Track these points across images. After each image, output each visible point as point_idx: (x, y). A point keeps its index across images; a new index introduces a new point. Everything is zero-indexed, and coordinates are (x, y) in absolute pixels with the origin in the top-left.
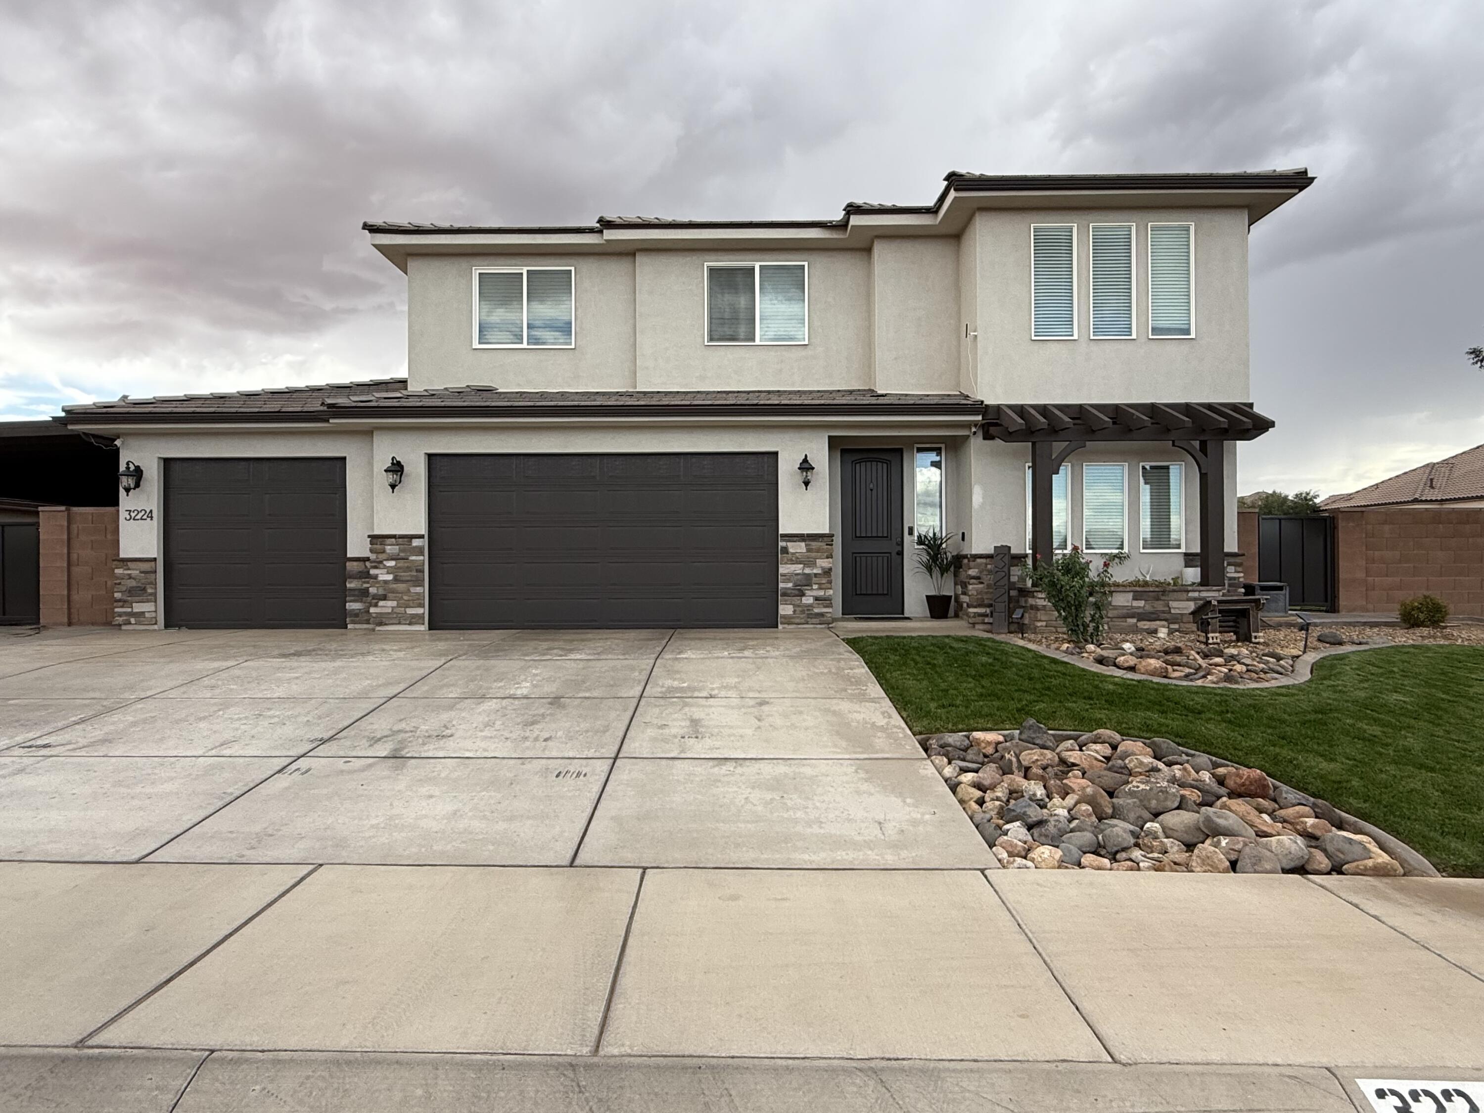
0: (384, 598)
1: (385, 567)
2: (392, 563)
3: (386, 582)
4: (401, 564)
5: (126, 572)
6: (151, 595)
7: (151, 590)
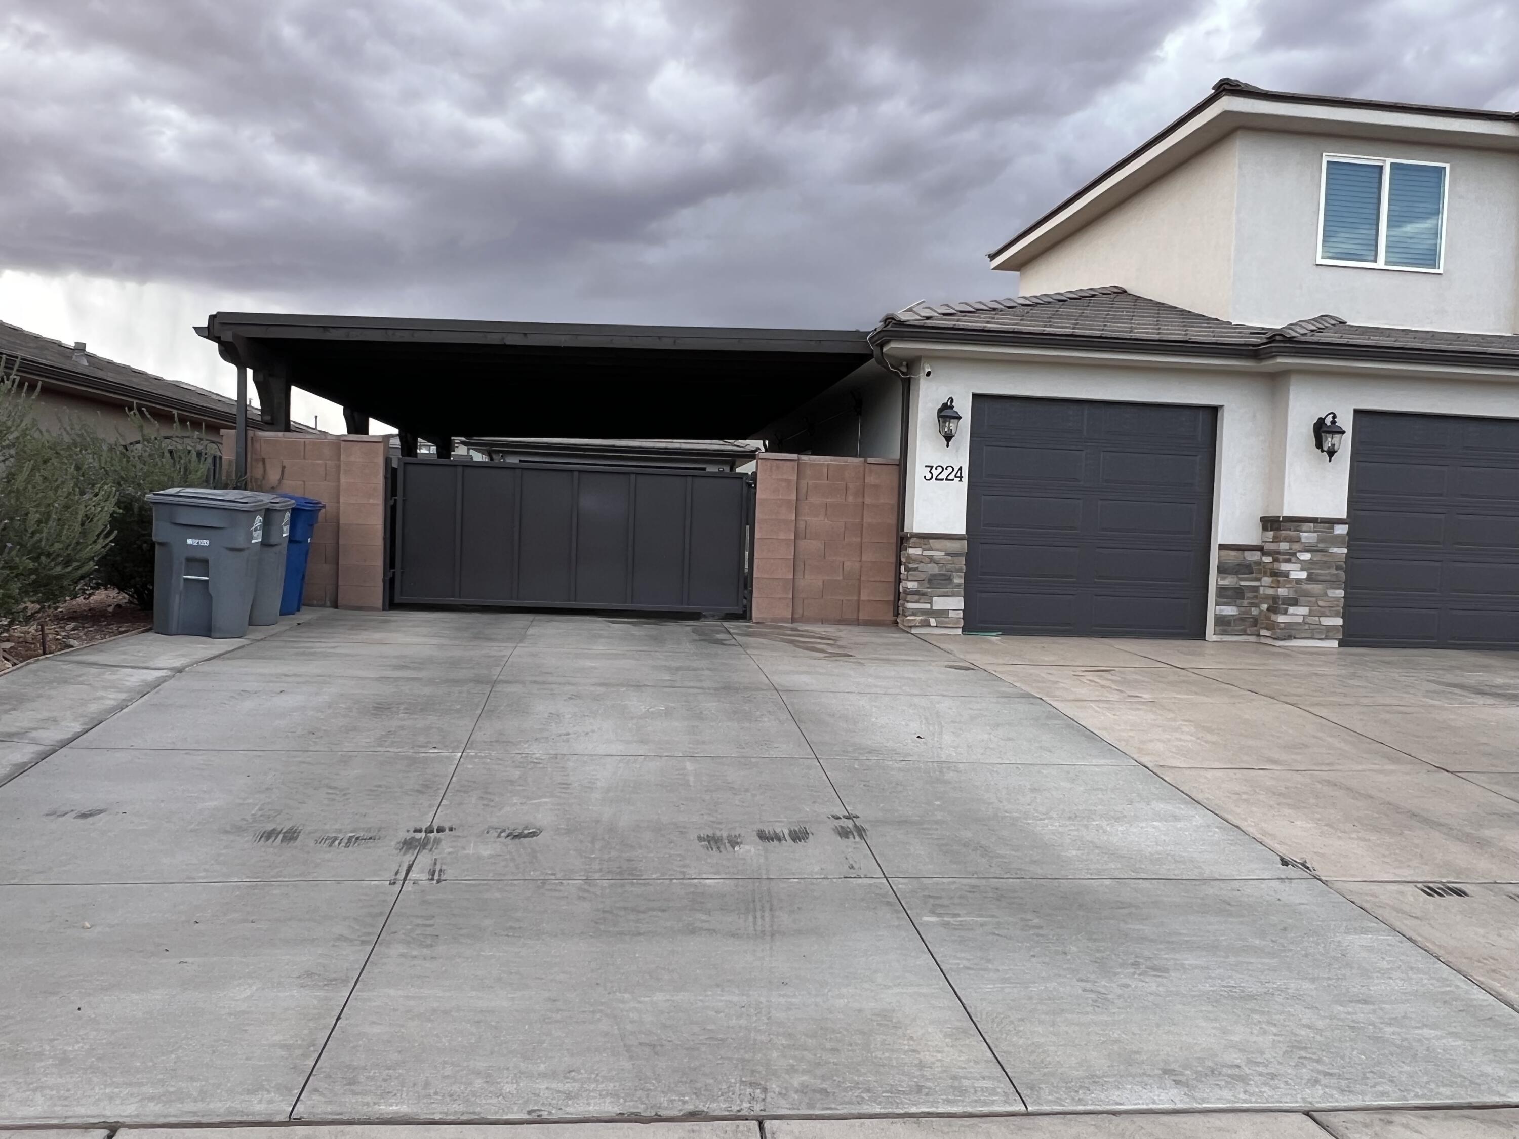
0: (1295, 603)
1: (1299, 561)
2: (1306, 556)
3: (1298, 581)
4: (1318, 557)
5: (926, 553)
6: (958, 585)
7: (959, 580)
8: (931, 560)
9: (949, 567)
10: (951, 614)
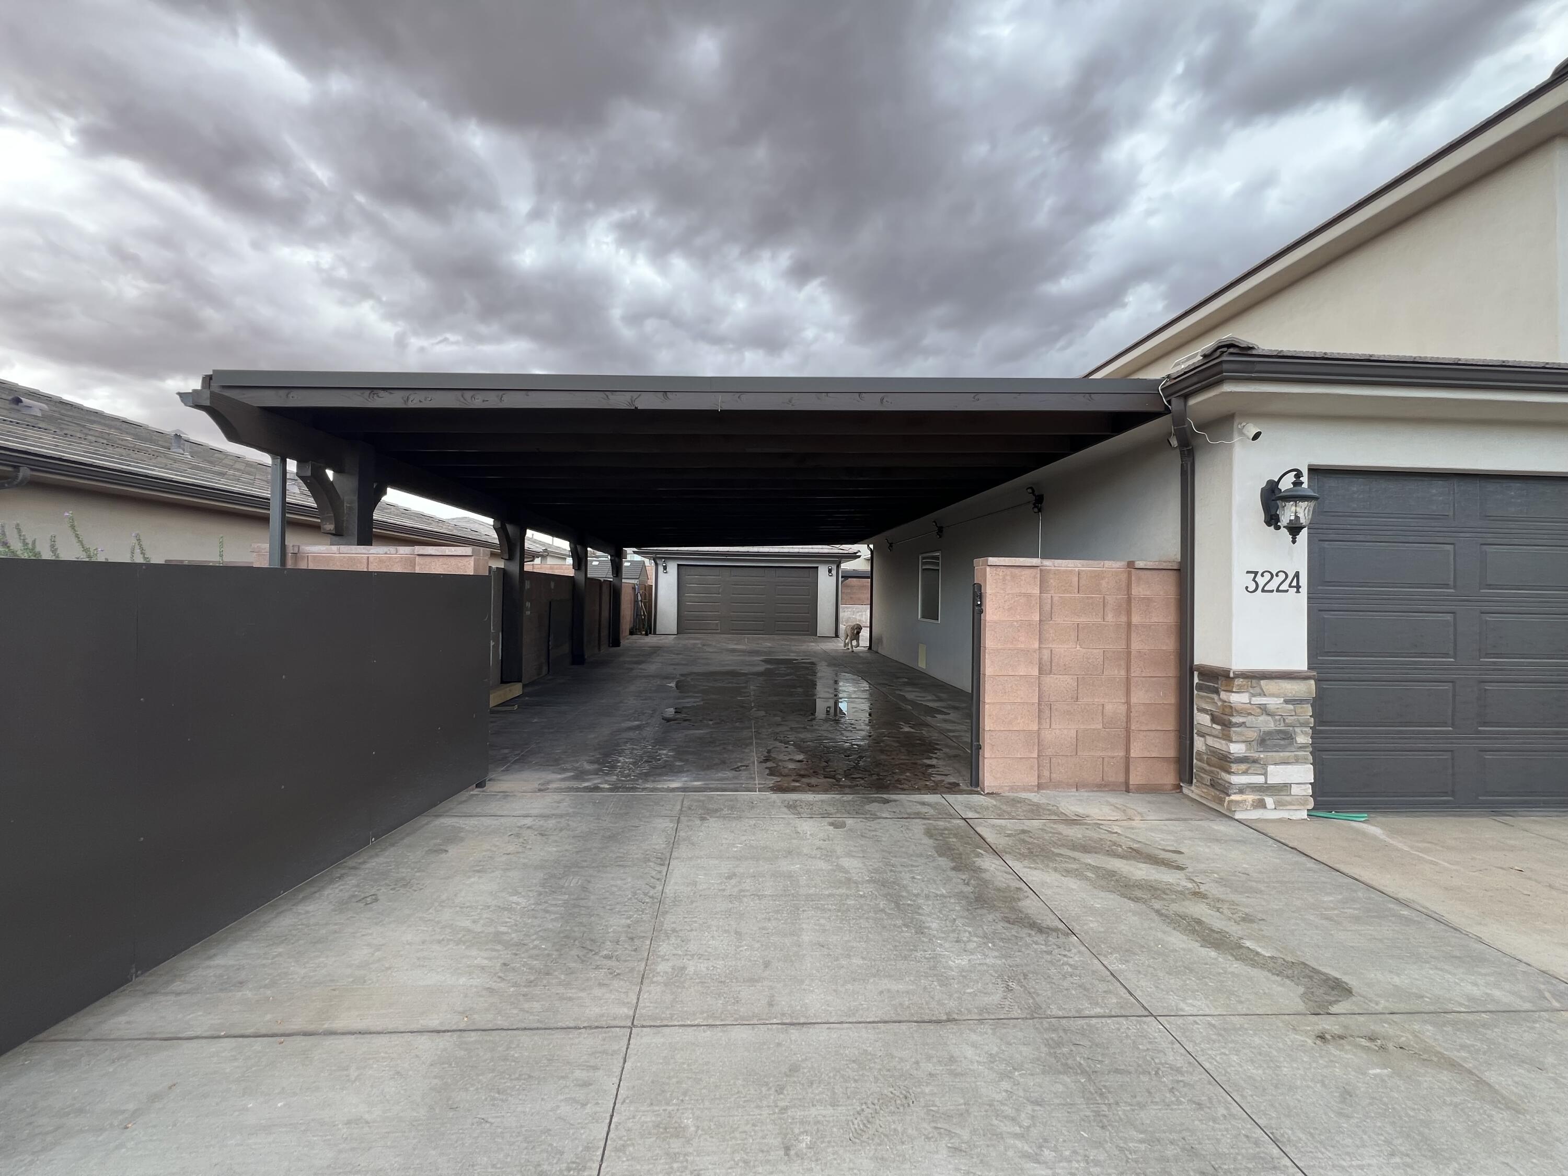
5: (1257, 700)
6: (1302, 747)
7: (1304, 738)
8: (1264, 710)
9: (1289, 720)
10: (1295, 790)
